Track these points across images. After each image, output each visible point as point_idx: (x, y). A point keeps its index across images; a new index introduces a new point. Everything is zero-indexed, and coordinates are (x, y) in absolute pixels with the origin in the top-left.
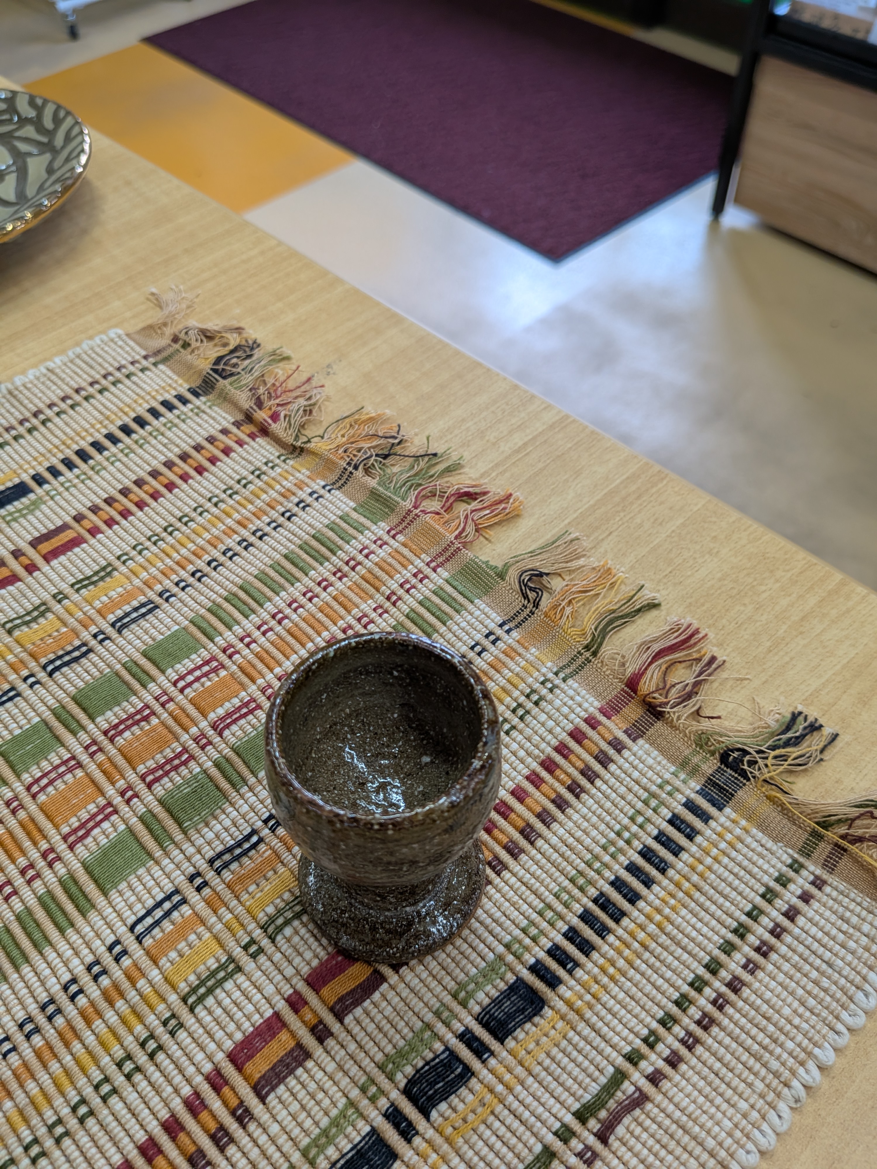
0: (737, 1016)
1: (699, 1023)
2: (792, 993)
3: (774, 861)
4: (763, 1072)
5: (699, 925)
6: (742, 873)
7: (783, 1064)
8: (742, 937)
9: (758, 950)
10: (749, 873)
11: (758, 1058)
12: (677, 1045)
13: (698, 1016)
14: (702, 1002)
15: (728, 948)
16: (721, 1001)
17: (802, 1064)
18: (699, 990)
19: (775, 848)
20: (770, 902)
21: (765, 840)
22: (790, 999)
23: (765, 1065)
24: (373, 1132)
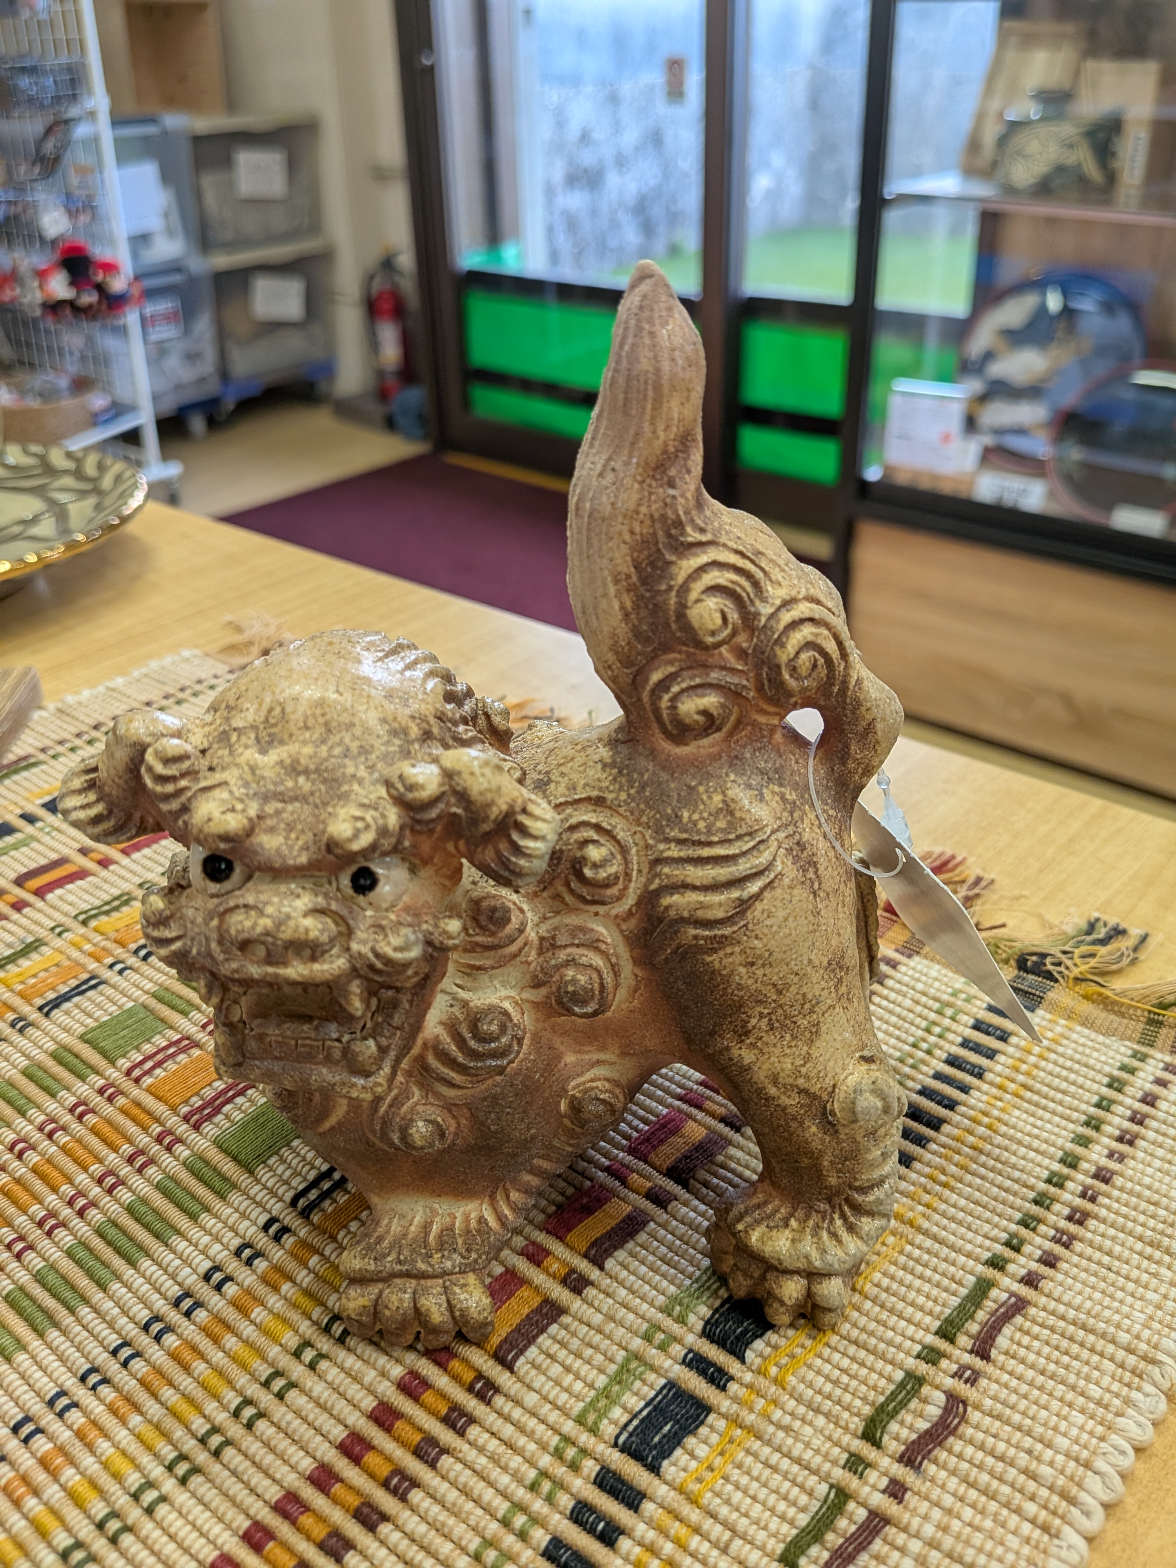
0: (1115, 1205)
1: (1070, 1218)
3: (1111, 1053)
5: (1039, 1123)
6: (1077, 1067)
8: (1097, 1129)
9: (1120, 1140)
10: (1087, 1066)
12: (1048, 1245)
13: (1066, 1211)
14: (1067, 1196)
15: (1083, 1141)
16: (1090, 1192)
18: (1060, 1186)
19: (1108, 1042)
20: (1120, 1091)
21: (1094, 1035)
24: (671, 1385)
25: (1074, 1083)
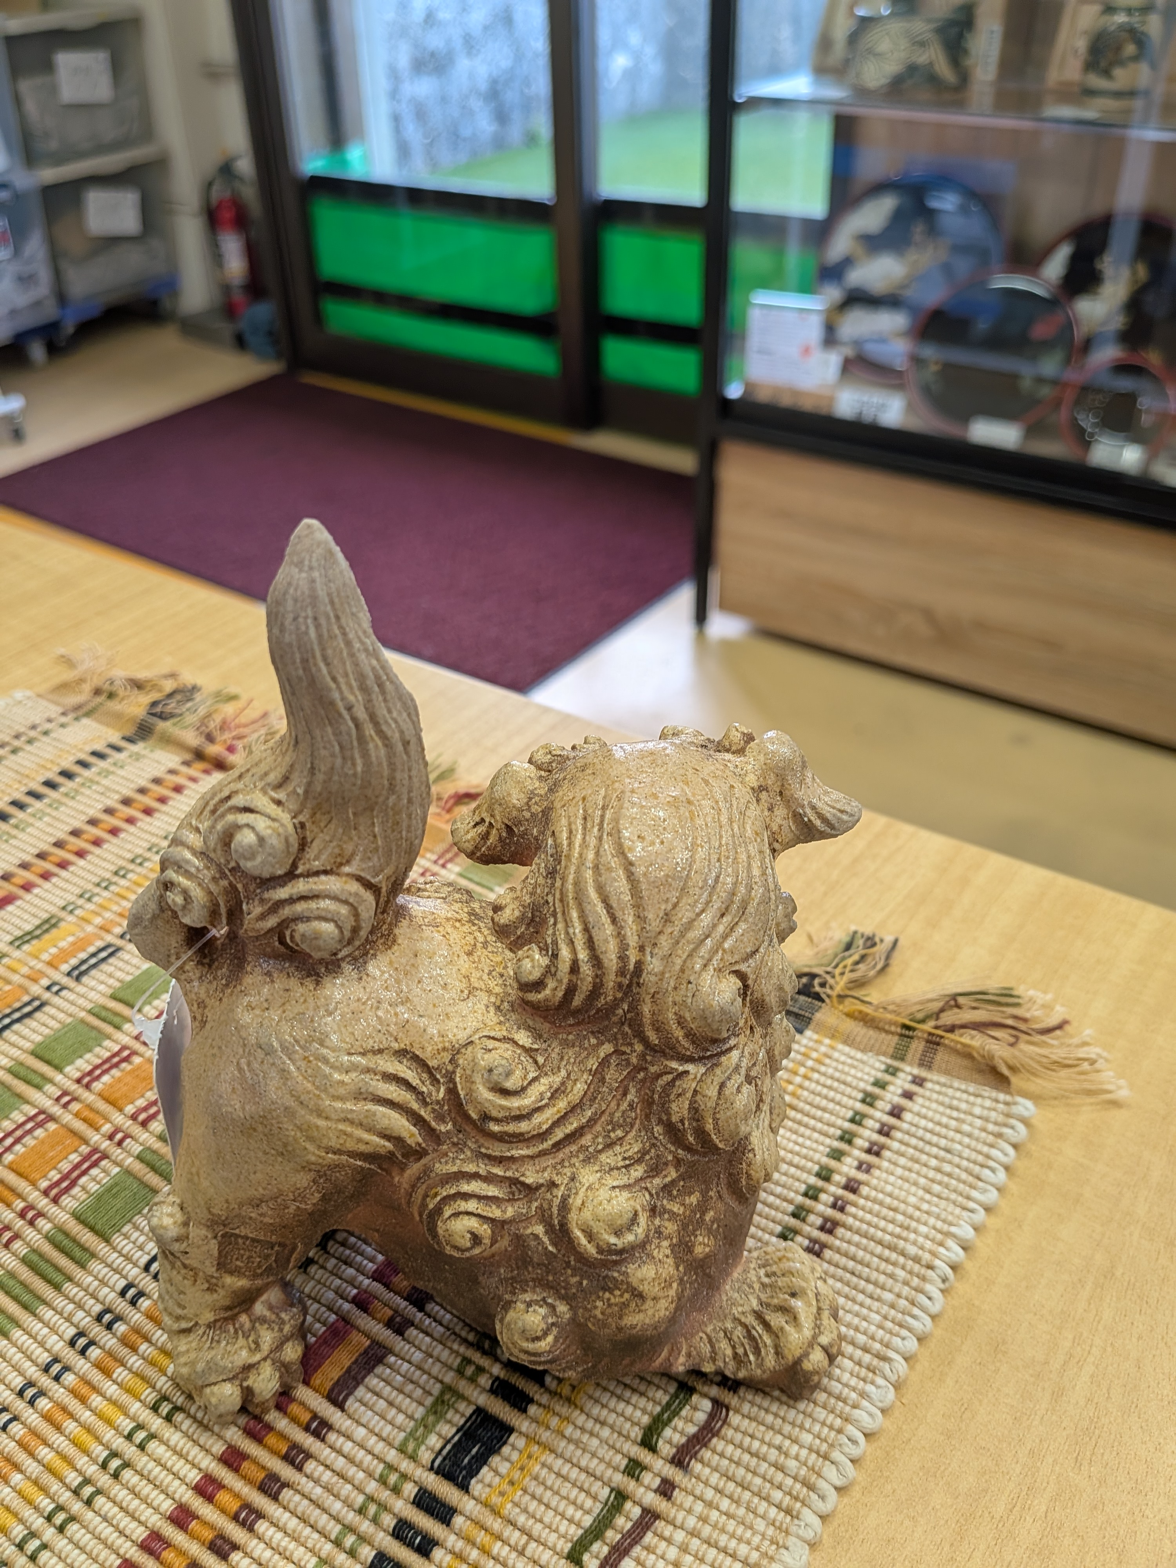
0: (861, 1213)
1: (822, 1228)
2: (915, 1184)
3: (867, 1069)
4: (901, 1260)
5: (800, 1140)
6: (836, 1084)
7: (922, 1248)
8: (850, 1142)
9: (869, 1151)
10: (844, 1083)
11: (892, 1248)
13: (819, 1222)
14: (820, 1207)
15: (837, 1155)
16: (840, 1202)
17: (941, 1244)
18: (815, 1198)
19: (865, 1058)
20: (871, 1105)
21: (853, 1052)
22: (913, 1189)
23: (903, 1254)
24: (479, 1411)
25: (832, 1100)
